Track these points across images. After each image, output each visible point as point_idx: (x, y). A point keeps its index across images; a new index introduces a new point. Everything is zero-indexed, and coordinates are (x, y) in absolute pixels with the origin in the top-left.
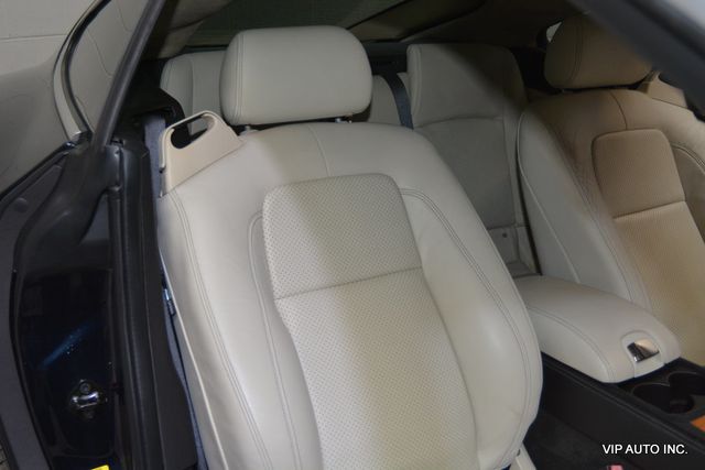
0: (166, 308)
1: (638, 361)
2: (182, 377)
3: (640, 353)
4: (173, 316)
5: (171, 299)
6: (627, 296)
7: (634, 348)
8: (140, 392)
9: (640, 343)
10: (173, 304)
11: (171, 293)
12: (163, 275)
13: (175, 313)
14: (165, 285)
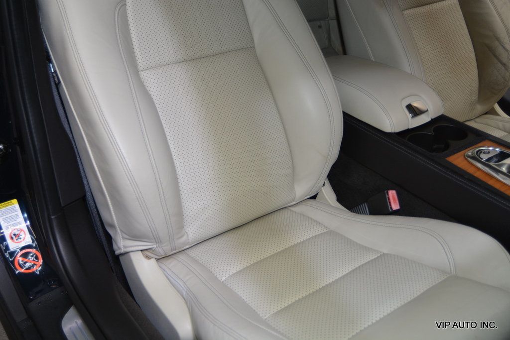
0: (52, 80)
1: (413, 117)
2: (69, 132)
3: (414, 111)
4: (58, 84)
5: (55, 71)
6: (408, 70)
7: (410, 108)
8: (36, 143)
9: (415, 104)
10: (57, 75)
11: (54, 67)
12: (48, 52)
13: (59, 82)
14: (50, 61)
